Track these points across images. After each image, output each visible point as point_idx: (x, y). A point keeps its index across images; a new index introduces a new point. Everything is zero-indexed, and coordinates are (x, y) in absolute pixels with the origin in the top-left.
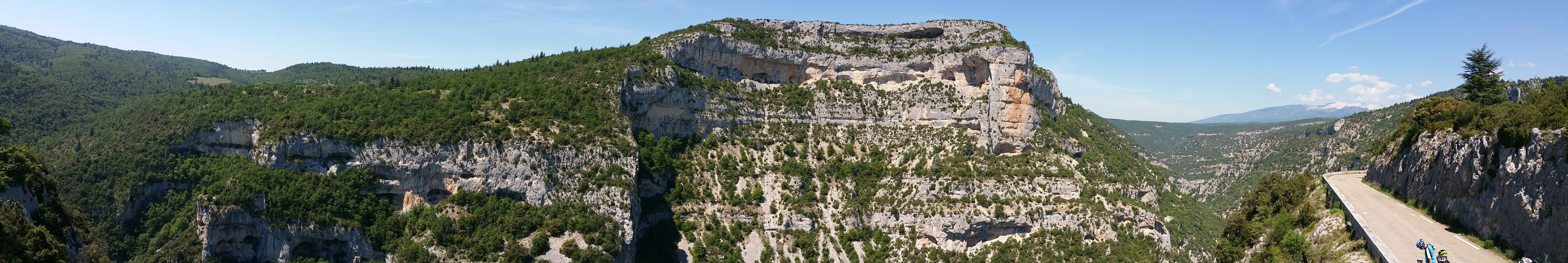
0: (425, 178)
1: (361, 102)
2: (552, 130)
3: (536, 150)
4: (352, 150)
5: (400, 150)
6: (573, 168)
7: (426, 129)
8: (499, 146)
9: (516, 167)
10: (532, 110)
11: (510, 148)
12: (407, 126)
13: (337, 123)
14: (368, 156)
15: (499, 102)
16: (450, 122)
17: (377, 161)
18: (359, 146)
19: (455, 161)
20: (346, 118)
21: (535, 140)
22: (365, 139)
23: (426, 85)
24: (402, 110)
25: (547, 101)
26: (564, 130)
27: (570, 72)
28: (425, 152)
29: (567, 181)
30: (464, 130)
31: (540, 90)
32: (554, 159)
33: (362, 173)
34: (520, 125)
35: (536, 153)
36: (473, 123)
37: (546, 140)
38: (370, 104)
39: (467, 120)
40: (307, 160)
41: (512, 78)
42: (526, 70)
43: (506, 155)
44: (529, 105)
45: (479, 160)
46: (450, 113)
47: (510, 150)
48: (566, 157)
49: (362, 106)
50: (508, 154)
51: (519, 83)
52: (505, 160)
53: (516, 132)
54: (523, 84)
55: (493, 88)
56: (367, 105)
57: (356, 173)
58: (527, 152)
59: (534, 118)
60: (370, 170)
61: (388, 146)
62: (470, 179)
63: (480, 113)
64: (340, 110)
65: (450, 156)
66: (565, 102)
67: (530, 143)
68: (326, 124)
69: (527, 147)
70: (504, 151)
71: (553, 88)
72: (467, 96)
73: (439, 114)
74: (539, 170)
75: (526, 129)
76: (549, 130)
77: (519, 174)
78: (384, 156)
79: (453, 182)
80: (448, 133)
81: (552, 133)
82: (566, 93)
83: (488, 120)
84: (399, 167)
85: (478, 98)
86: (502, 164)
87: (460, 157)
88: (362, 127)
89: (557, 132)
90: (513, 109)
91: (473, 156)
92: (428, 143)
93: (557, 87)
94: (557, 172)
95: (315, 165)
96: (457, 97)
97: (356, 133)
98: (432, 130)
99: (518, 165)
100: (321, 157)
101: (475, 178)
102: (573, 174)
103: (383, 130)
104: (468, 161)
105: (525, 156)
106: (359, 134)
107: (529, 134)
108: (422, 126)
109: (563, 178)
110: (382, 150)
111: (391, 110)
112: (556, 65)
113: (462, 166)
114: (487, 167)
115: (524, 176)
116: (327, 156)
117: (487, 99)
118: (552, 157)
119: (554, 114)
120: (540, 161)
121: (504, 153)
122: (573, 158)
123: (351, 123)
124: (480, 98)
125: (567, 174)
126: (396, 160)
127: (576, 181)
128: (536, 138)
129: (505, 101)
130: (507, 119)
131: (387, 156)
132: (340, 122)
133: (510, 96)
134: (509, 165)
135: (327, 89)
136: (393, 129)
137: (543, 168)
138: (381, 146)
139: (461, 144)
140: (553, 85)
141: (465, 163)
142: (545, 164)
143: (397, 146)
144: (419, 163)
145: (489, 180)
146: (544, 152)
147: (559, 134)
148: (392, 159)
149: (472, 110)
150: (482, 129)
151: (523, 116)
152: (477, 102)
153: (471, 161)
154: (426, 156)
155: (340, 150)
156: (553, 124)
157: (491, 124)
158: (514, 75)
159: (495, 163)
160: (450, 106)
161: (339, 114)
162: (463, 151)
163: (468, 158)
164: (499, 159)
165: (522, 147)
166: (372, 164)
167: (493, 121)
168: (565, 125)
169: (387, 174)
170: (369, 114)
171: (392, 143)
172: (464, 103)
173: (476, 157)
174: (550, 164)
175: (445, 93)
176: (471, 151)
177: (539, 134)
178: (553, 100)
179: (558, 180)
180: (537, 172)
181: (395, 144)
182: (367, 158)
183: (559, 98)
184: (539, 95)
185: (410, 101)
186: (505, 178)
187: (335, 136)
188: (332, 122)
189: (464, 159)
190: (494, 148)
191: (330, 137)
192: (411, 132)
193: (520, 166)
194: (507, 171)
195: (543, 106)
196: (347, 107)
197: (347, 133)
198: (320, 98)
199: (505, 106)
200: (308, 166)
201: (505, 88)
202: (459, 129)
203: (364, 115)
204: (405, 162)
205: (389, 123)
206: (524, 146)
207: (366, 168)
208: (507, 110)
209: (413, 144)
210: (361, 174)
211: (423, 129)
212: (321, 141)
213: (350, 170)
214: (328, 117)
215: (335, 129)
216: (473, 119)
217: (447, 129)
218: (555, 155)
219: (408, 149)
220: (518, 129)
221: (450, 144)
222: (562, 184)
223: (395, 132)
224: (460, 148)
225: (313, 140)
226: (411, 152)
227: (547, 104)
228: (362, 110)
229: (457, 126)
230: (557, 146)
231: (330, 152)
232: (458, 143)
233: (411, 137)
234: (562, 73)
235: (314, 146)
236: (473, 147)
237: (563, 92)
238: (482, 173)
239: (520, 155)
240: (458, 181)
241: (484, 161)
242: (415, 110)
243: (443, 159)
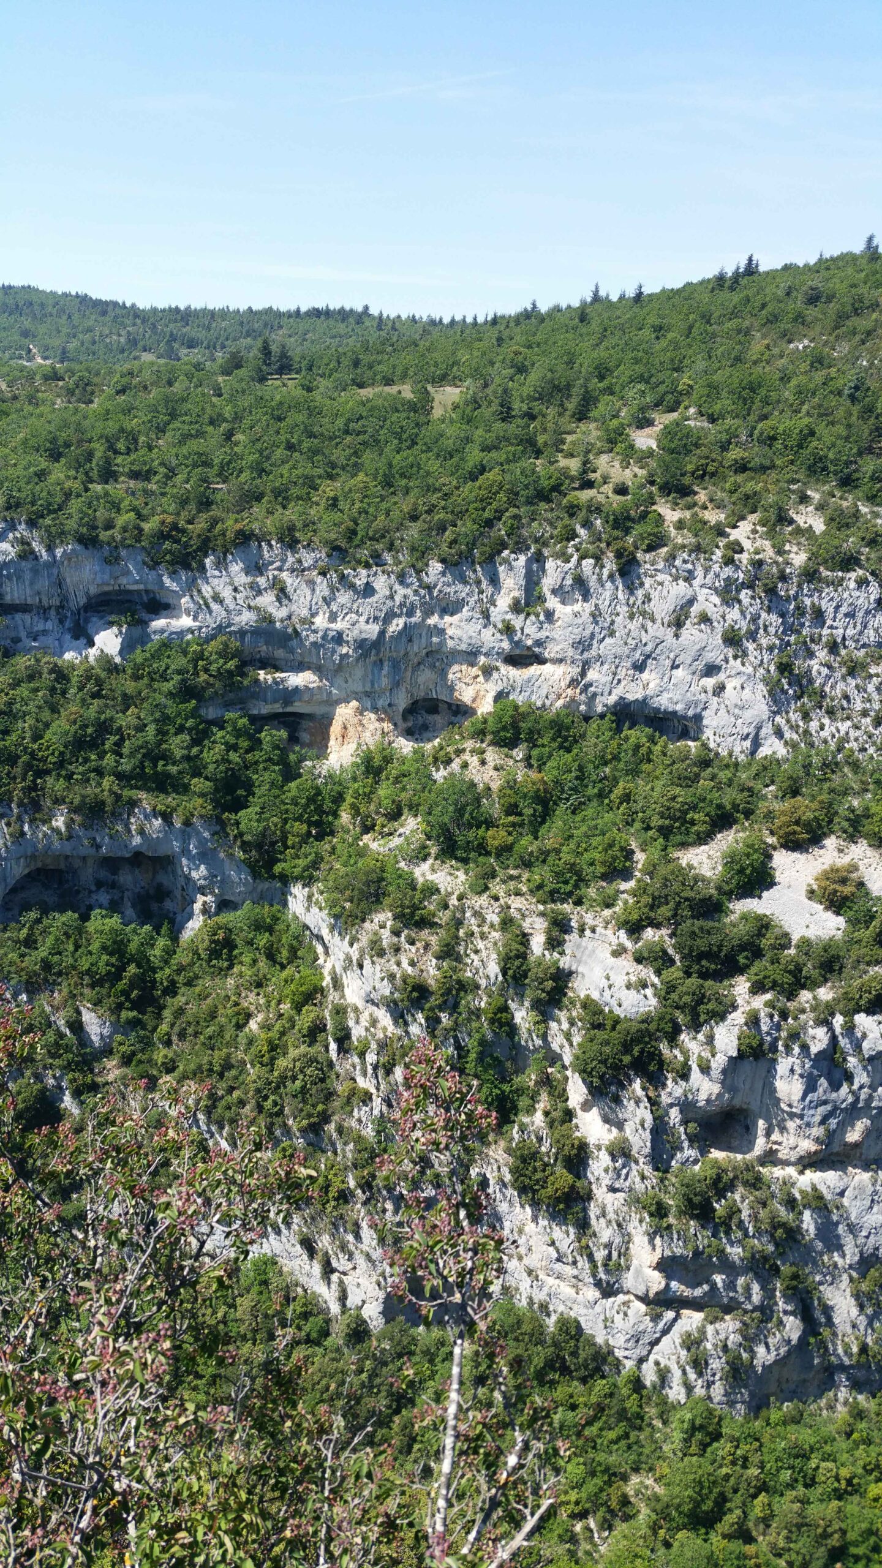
0: (395, 665)
1: (176, 424)
2: (800, 520)
3: (743, 585)
4: (167, 581)
5: (319, 579)
6: (864, 646)
7: (395, 514)
8: (628, 569)
9: (677, 636)
10: (735, 454)
11: (660, 577)
12: (334, 503)
13: (106, 494)
14: (217, 599)
15: (622, 425)
16: (469, 490)
17: (247, 618)
18: (187, 567)
19: (486, 615)
20: (135, 475)
21: (741, 551)
22: (206, 546)
23: (380, 368)
24: (316, 452)
25: (784, 423)
26: (840, 521)
27: (863, 323)
28: (397, 587)
29: (841, 686)
30: (516, 517)
31: (760, 386)
32: (803, 614)
33: (202, 652)
34: (695, 504)
35: (745, 595)
36: (543, 496)
37: (780, 552)
38: (210, 429)
39: (527, 487)
40: (18, 616)
41: (663, 343)
42: (707, 319)
43: (648, 598)
44: (724, 437)
45: (564, 612)
46: (471, 464)
47: (661, 584)
48: (844, 609)
49: (185, 438)
50: (654, 595)
51: (686, 362)
52: (644, 614)
53: (680, 525)
54: (701, 365)
55: (601, 378)
56: (200, 434)
57: (185, 653)
58: (716, 589)
59: (740, 478)
60: (226, 645)
61: (280, 569)
62: (534, 669)
63: (563, 462)
64: (112, 448)
65: (472, 600)
66: (849, 426)
67: (729, 561)
68: (68, 495)
69: (717, 576)
70: (642, 584)
71: (803, 379)
72: (518, 407)
73: (433, 465)
74: (750, 646)
75: (713, 516)
76: (791, 522)
77: (686, 658)
78: (267, 600)
79: (481, 679)
80: (466, 527)
81: (799, 531)
82: (853, 398)
83: (589, 484)
84: (315, 632)
85: (552, 412)
86: (634, 625)
87: (504, 602)
88: (192, 506)
89: (819, 525)
90: (672, 451)
91: (541, 599)
92: (405, 557)
93: (819, 376)
94: (811, 654)
95: (45, 632)
96: (487, 412)
97: (175, 527)
98: (414, 518)
99: (683, 631)
100: (62, 607)
101: (548, 668)
102: (864, 666)
103: (259, 519)
104: (528, 615)
105: (708, 602)
106: (183, 531)
107: (721, 533)
108: (384, 505)
109: (828, 677)
110: (262, 581)
111: (280, 453)
112: (813, 299)
113: (508, 630)
114: (587, 633)
115: (700, 665)
116: (82, 601)
117: (581, 416)
118: (798, 608)
119: (809, 468)
120: (755, 619)
121: (640, 593)
122: (868, 612)
123: (153, 493)
124: (560, 414)
125: (843, 663)
126: (305, 613)
127: (871, 688)
128: (747, 544)
129: (644, 423)
130: (652, 483)
131: (279, 600)
132: (118, 489)
133: (657, 405)
134: (655, 630)
135: (46, 378)
136: (291, 514)
137: (764, 642)
138: (256, 568)
139: (506, 561)
140: (804, 367)
141: (517, 621)
142: (772, 630)
143: (309, 569)
144: (376, 619)
145: (592, 675)
146: (771, 591)
147: (825, 533)
148: (294, 607)
149: (538, 453)
150: (572, 515)
151: (702, 475)
152: (550, 426)
153: (537, 615)
154: (398, 599)
155: (124, 581)
156: (804, 499)
157: (601, 498)
158: (670, 336)
159: (613, 622)
160: (468, 440)
161: (108, 462)
162: (512, 584)
163: (527, 605)
164: (623, 610)
165: (699, 572)
166: (230, 625)
167: (608, 489)
168: (845, 504)
169: (280, 653)
170: (207, 464)
171: (291, 560)
172: (512, 428)
173: (552, 602)
174: (789, 629)
175: (447, 396)
176: (538, 583)
177: (755, 532)
178: (806, 420)
179: (811, 681)
180: (745, 654)
181: (300, 561)
182: (215, 606)
183: (825, 413)
184: (757, 404)
185: (340, 423)
186: (640, 667)
187: (104, 536)
188: (87, 490)
189: (516, 608)
190: (611, 577)
191: (88, 541)
192: (351, 524)
193: (691, 633)
194: (649, 648)
195: (773, 439)
196: (133, 438)
197: (146, 526)
198: (28, 408)
199: (645, 440)
200: (23, 634)
201: (642, 379)
202: (499, 515)
203: (195, 465)
204: (333, 617)
205: (278, 493)
206: (707, 570)
207: (213, 637)
208: (650, 453)
209: (359, 562)
210: (200, 656)
211: (388, 514)
212: (59, 552)
213: (165, 645)
214: (72, 473)
215: (102, 514)
216: (545, 483)
217: (462, 514)
218: (808, 602)
219: (342, 578)
220: (687, 514)
221: (473, 562)
222: (823, 696)
223: (299, 525)
224: (502, 576)
225: (32, 552)
226: (352, 586)
227: (787, 434)
228: (184, 450)
229: (495, 505)
230: (816, 571)
231: (93, 590)
232: (498, 559)
233: (350, 540)
234: (837, 328)
235: (35, 571)
236: (544, 571)
237: (840, 393)
238: (570, 652)
239: (691, 601)
240: (495, 675)
241: (576, 615)
242: (356, 453)
243: (450, 608)
